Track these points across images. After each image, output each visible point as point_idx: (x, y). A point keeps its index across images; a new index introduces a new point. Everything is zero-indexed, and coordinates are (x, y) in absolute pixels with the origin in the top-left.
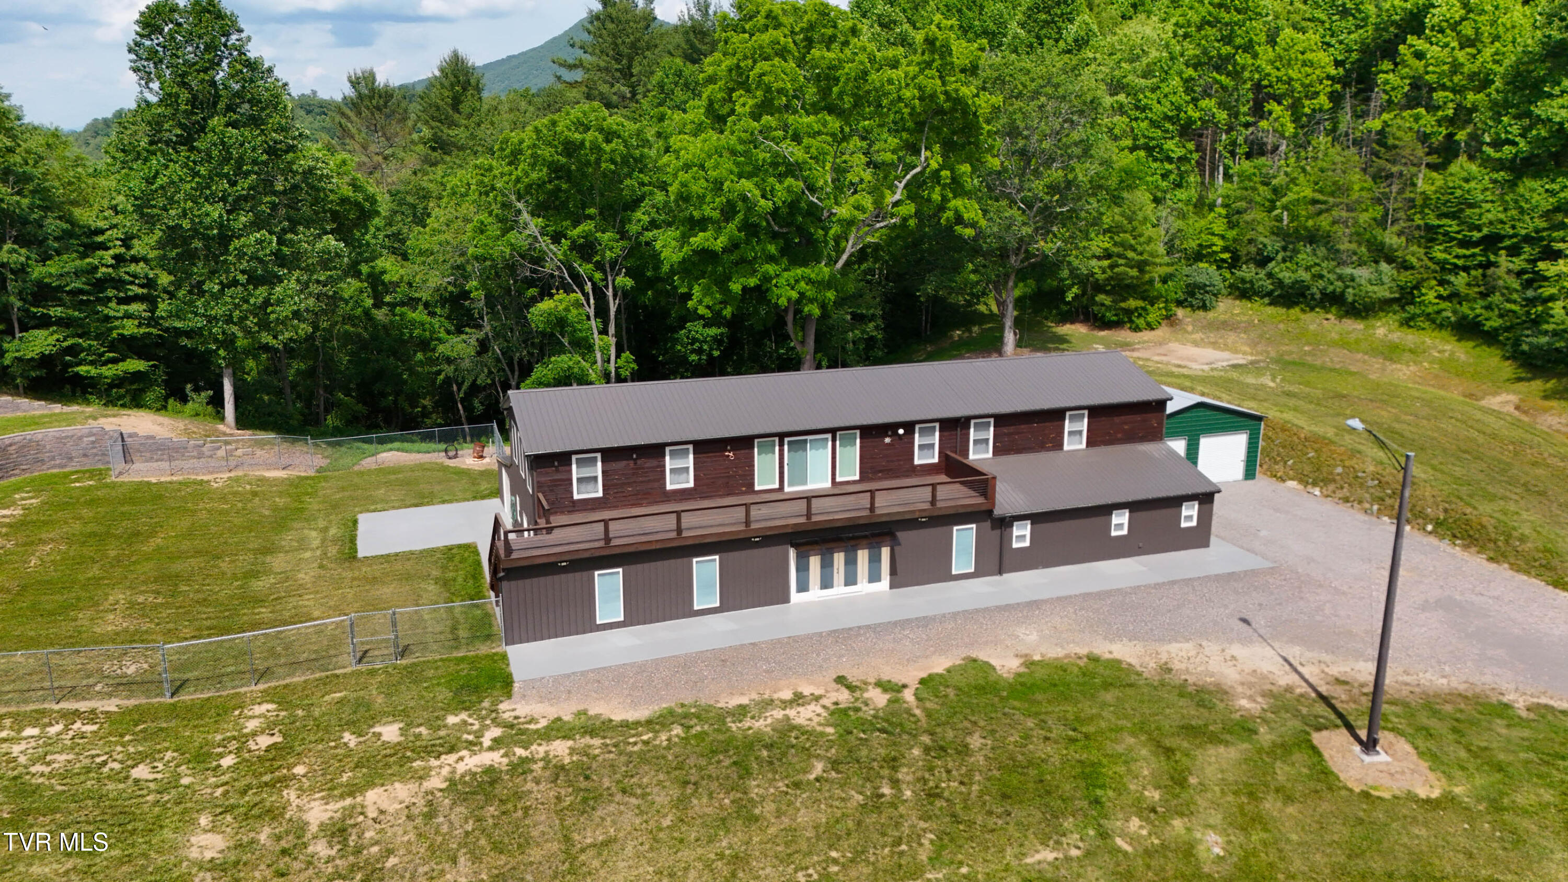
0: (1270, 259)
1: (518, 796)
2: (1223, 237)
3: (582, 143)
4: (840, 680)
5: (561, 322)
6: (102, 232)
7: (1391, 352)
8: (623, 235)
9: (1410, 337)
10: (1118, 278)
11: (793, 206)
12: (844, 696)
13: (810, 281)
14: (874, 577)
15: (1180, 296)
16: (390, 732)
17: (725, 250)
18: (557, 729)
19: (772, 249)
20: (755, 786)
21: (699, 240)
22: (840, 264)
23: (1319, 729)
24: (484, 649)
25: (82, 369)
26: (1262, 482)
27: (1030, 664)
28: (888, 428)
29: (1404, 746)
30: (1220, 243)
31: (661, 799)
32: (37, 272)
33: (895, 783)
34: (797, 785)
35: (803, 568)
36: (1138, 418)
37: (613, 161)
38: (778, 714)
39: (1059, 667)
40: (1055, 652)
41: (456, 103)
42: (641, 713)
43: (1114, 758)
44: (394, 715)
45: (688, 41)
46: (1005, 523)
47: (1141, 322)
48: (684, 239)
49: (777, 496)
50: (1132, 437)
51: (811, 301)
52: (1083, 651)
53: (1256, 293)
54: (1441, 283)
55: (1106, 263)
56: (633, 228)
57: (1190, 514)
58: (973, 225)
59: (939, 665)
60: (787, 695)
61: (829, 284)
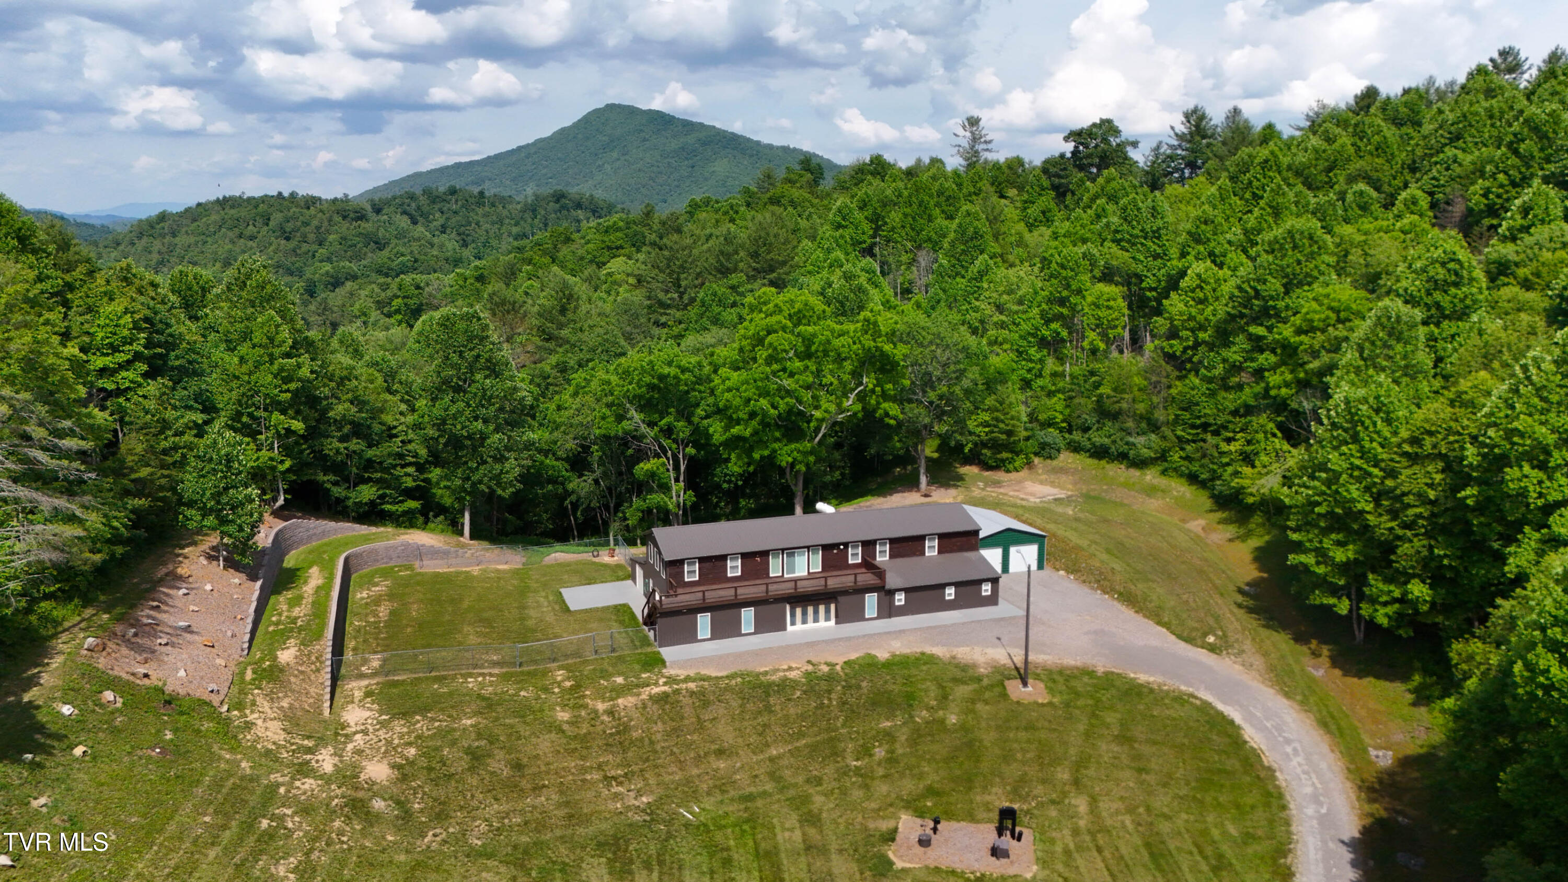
0: (1089, 429)
1: (678, 702)
2: (1061, 413)
3: (669, 374)
4: (809, 662)
5: (652, 475)
6: (395, 427)
7: (1151, 491)
8: (690, 422)
9: (1163, 482)
10: (994, 440)
11: (790, 412)
12: (810, 668)
13: (799, 451)
14: (827, 619)
15: (1037, 449)
16: (620, 680)
17: (752, 435)
18: (688, 679)
19: (777, 434)
20: (772, 700)
21: (735, 430)
22: (817, 439)
23: (1009, 679)
24: (649, 650)
25: (387, 507)
26: (1047, 572)
27: (894, 655)
28: (836, 546)
29: (1041, 685)
30: (1061, 417)
31: (734, 704)
32: (370, 453)
33: (830, 699)
34: (789, 700)
35: (793, 615)
36: (964, 539)
37: (686, 385)
38: (782, 674)
39: (906, 657)
40: (907, 651)
41: (563, 311)
42: (724, 673)
43: (921, 690)
44: (619, 675)
45: (719, 261)
46: (891, 593)
47: (1011, 467)
48: (727, 428)
49: (780, 580)
50: (961, 549)
51: (800, 463)
52: (919, 650)
53: (1082, 450)
54: (1182, 449)
55: (987, 430)
56: (696, 420)
57: (986, 589)
58: (895, 418)
59: (853, 656)
60: (785, 667)
61: (811, 453)
